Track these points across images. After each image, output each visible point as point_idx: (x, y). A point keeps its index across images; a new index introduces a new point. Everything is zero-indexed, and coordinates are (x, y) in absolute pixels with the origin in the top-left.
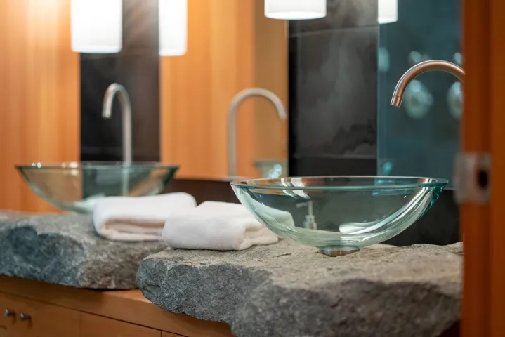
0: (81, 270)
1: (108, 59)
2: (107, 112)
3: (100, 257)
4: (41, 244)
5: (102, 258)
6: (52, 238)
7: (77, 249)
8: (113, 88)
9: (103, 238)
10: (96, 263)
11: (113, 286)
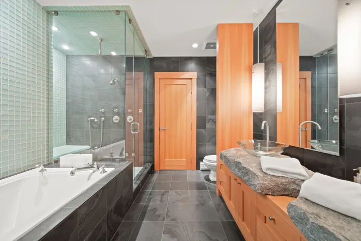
0: (258, 187)
1: (261, 114)
2: (263, 128)
3: (264, 182)
4: (243, 169)
5: (266, 183)
6: (247, 169)
7: (256, 177)
8: (264, 122)
9: (265, 173)
10: (263, 184)
11: (271, 194)
